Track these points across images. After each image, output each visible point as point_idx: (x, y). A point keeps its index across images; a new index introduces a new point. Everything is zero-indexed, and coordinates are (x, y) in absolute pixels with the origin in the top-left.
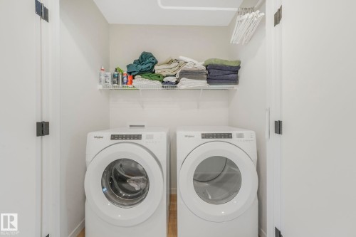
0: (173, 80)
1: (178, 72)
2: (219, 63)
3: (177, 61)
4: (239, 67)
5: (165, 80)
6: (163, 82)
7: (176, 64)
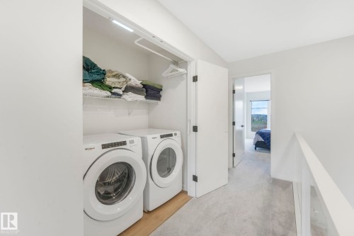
0: (120, 92)
1: (124, 87)
2: (152, 85)
3: (124, 77)
4: (161, 90)
5: (114, 90)
6: (112, 93)
7: (125, 80)
